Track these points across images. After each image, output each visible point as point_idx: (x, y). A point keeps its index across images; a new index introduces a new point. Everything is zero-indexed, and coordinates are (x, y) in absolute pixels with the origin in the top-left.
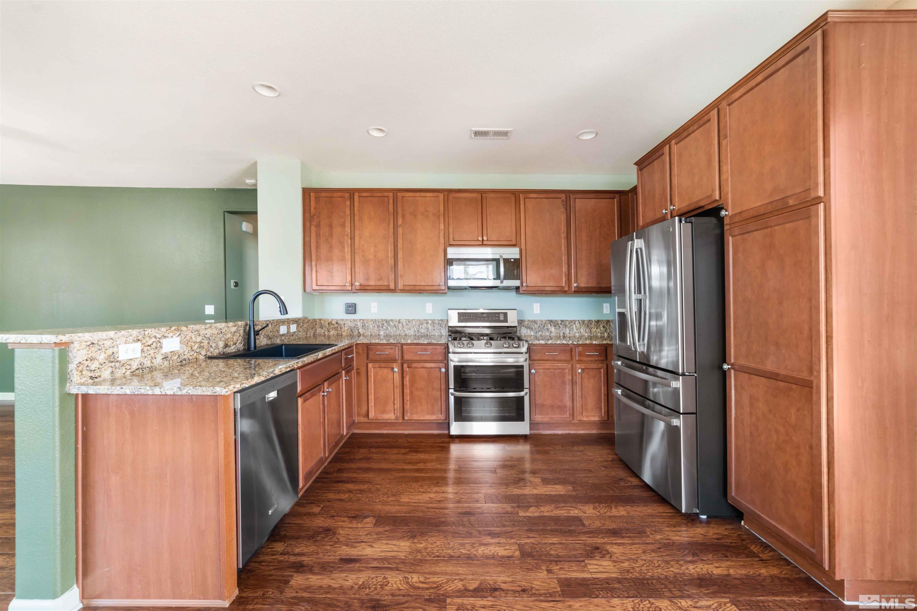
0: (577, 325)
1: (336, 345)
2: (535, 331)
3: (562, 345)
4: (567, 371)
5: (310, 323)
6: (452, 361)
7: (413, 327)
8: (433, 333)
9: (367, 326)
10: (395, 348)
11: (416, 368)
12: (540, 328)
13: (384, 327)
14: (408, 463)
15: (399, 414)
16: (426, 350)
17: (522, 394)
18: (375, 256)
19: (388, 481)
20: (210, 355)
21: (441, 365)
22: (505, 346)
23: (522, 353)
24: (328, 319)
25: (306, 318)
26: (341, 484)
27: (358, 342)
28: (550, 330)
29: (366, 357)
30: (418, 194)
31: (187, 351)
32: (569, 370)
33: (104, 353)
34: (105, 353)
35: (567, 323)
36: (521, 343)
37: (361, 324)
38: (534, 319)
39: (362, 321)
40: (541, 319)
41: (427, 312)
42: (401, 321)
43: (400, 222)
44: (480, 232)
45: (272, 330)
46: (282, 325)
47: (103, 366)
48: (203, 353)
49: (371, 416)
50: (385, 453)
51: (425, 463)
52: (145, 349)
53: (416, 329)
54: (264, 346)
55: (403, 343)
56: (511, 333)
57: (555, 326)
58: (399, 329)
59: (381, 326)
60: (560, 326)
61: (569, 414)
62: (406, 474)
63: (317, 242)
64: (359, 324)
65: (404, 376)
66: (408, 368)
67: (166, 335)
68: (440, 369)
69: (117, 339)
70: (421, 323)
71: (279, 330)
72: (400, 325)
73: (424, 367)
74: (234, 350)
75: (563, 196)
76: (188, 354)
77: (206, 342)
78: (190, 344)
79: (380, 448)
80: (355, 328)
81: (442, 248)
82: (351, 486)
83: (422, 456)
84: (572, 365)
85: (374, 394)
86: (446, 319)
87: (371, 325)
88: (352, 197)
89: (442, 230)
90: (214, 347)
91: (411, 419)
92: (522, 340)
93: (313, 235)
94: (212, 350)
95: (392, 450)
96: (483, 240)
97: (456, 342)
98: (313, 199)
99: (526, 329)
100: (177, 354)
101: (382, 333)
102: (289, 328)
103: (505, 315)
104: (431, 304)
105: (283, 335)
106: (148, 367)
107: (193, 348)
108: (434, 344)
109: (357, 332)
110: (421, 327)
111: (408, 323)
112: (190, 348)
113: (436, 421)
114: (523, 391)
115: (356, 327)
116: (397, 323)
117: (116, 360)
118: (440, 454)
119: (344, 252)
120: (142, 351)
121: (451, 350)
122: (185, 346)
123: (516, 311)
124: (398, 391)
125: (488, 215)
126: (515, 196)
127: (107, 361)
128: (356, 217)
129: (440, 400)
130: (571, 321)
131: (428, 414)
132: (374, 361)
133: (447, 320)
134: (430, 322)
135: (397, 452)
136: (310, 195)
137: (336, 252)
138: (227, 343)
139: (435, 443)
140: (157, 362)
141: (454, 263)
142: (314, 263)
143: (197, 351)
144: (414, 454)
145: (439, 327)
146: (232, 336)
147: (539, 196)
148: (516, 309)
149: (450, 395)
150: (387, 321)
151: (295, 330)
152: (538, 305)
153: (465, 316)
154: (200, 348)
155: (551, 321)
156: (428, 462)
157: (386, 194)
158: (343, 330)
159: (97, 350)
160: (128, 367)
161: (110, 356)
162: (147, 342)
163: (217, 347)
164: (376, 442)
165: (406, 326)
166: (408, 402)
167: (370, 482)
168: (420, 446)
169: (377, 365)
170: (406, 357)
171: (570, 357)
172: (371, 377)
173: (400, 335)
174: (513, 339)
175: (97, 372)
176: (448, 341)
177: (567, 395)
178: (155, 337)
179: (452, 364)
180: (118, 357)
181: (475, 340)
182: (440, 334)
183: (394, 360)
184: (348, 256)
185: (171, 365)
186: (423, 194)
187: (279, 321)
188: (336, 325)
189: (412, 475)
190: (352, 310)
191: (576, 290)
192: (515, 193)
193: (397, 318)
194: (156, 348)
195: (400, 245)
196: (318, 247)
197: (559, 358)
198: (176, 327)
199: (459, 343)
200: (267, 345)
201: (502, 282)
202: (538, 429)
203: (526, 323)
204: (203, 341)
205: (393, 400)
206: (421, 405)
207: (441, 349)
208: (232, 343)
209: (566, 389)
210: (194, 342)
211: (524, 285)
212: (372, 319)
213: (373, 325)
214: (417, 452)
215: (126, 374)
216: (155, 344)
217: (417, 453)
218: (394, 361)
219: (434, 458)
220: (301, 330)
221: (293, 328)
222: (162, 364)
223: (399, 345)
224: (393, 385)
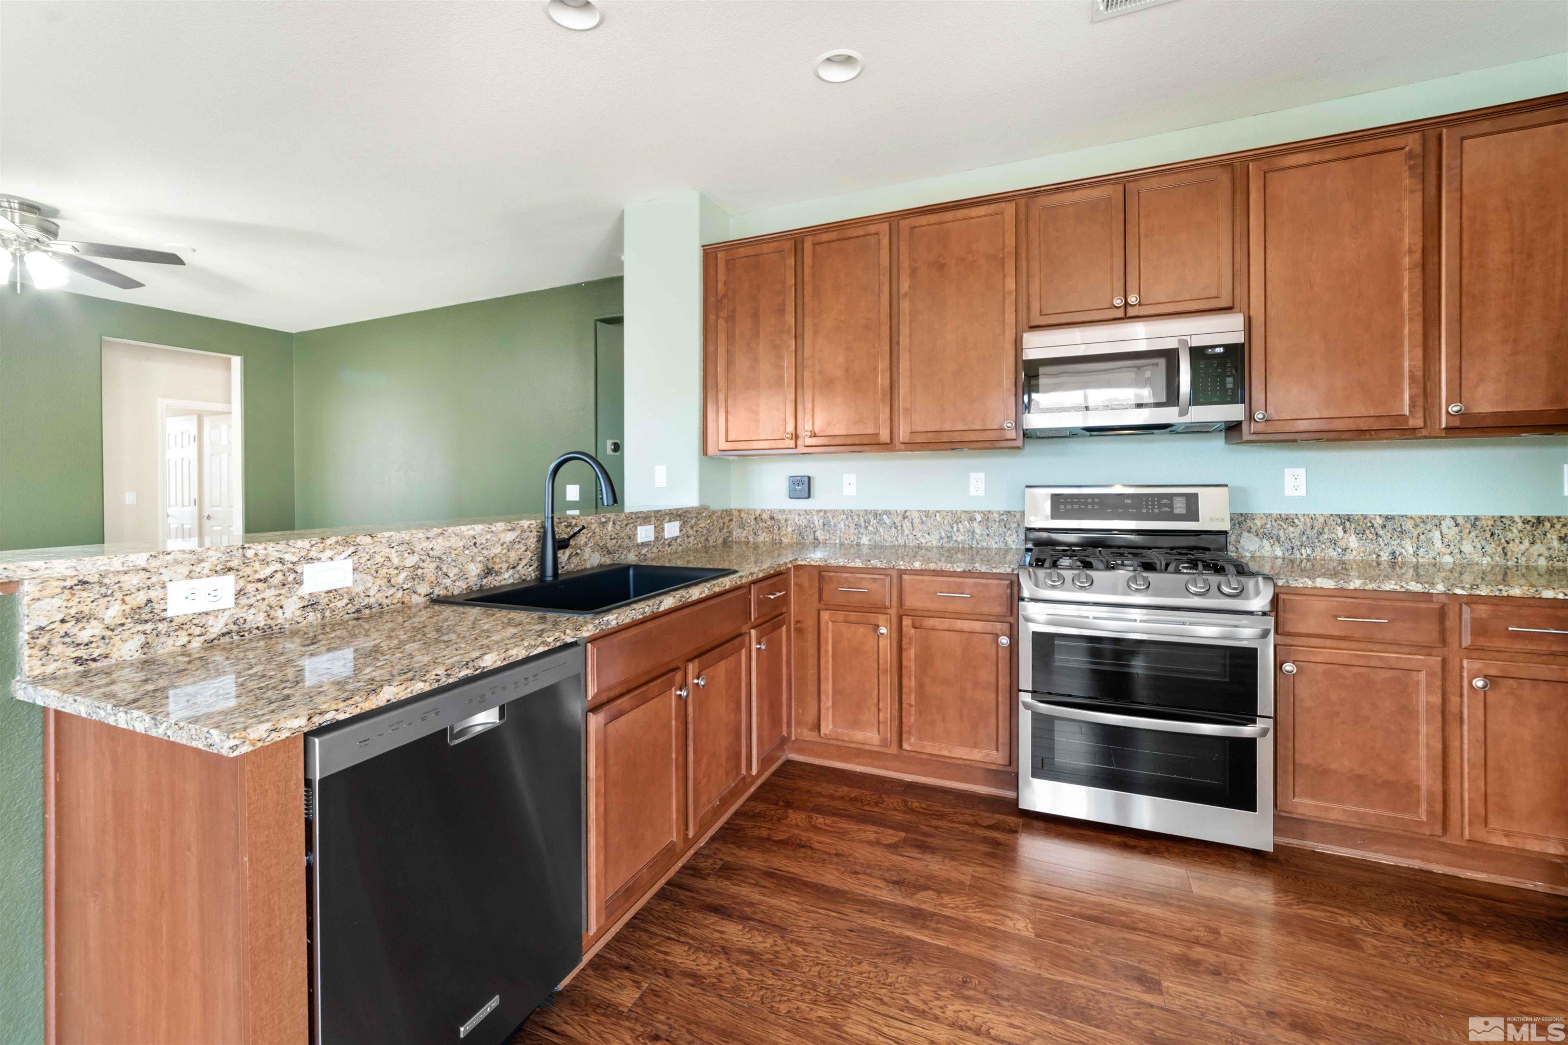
0: (1445, 531)
1: (735, 572)
2: (1288, 545)
3: (1403, 597)
4: (1422, 676)
5: (714, 518)
6: (1027, 620)
7: (937, 528)
8: (985, 544)
9: (832, 524)
10: (884, 580)
11: (935, 629)
12: (1304, 538)
13: (870, 528)
14: (896, 883)
15: (890, 734)
16: (960, 589)
17: (1247, 731)
18: (847, 371)
19: (828, 937)
20: (443, 593)
21: (999, 627)
22: (1193, 589)
23: (1251, 613)
24: (755, 510)
25: (707, 508)
26: (712, 919)
27: (800, 563)
28: (1342, 544)
29: (817, 595)
30: (949, 216)
31: (376, 588)
32: (1430, 674)
33: (119, 602)
34: (124, 601)
35: (1409, 525)
36: (1250, 583)
37: (821, 521)
38: (1283, 512)
39: (822, 514)
40: (1311, 513)
41: (973, 493)
42: (908, 514)
43: (905, 286)
44: (1119, 285)
45: (614, 535)
46: (641, 525)
47: (116, 632)
48: (423, 589)
49: (823, 730)
50: (842, 834)
51: (939, 892)
52: (251, 588)
53: (943, 534)
54: (593, 568)
55: (903, 567)
56: (1208, 549)
57: (1360, 533)
58: (903, 532)
59: (863, 524)
60: (1381, 532)
61: (1430, 813)
62: (878, 924)
63: (728, 351)
64: (817, 521)
65: (904, 646)
66: (915, 628)
67: (313, 554)
68: (997, 636)
69: (162, 570)
70: (956, 518)
71: (635, 535)
72: (907, 524)
73: (954, 628)
74: (511, 581)
75: (1412, 141)
76: (380, 595)
77: (433, 566)
78: (383, 571)
79: (835, 815)
80: (808, 529)
81: (1010, 335)
82: (733, 932)
83: (936, 866)
84: (1444, 661)
85: (833, 681)
86: (1020, 509)
87: (842, 523)
88: (799, 247)
89: (1010, 293)
90: (455, 575)
91: (919, 750)
92: (1253, 574)
93: (722, 338)
94: (448, 582)
95: (863, 827)
96: (1126, 304)
97: (1041, 573)
98: (721, 264)
99: (1256, 539)
100: (345, 595)
101: (865, 540)
102: (659, 530)
103: (1192, 500)
104: (982, 476)
105: (643, 545)
106: (258, 628)
107: (393, 581)
108: (981, 573)
109: (811, 537)
110: (955, 529)
111: (924, 519)
112: (385, 580)
113: (984, 766)
114: (1254, 722)
115: (810, 526)
116: (900, 518)
117: (158, 618)
118: (986, 869)
119: (781, 368)
120: (240, 593)
121: (1026, 593)
122: (370, 578)
123: (1226, 489)
124: (888, 680)
125: (1142, 239)
126: (1233, 173)
127: (130, 620)
128: (806, 287)
129: (994, 716)
130: (1424, 520)
131: (962, 744)
132: (834, 608)
133: (1023, 513)
134: (979, 517)
135: (872, 837)
136: (717, 257)
137: (766, 367)
138: (490, 566)
139: (977, 824)
140: (286, 616)
141: (1042, 370)
142: (721, 396)
143: (405, 587)
144: (915, 853)
145: (1002, 530)
146: (505, 551)
147: (1317, 158)
148: (1226, 486)
149: (1021, 707)
150: (876, 514)
151: (677, 533)
152: (1302, 472)
153: (1072, 503)
154: (414, 579)
155: (1345, 520)
156: (949, 892)
157: (872, 229)
158: (784, 532)
159: (97, 596)
160: (198, 631)
161: (140, 608)
162: (256, 572)
163: (462, 575)
164: (831, 797)
165: (920, 527)
166: (913, 709)
167: (781, 930)
168: (936, 828)
169: (841, 616)
170: (911, 601)
171: (1435, 635)
172: (827, 643)
173: (905, 546)
174: (1219, 570)
175: (98, 647)
176: (1022, 566)
177: (1423, 752)
178: (281, 561)
179: (1027, 630)
180: (165, 610)
181: (1097, 570)
182: (1002, 545)
183: (881, 609)
184: (788, 375)
185: (327, 620)
186: (960, 213)
187: (634, 516)
188: (770, 522)
189: (897, 931)
190: (801, 490)
191: (1457, 423)
192: (1232, 164)
193: (901, 508)
194: (284, 585)
195: (904, 341)
196: (730, 362)
197: (1389, 635)
198: (340, 538)
199: (1050, 576)
200: (600, 566)
201: (1183, 413)
202: (1303, 837)
203: (1259, 523)
204: (421, 564)
205: (876, 700)
206: (944, 721)
207: (998, 589)
208: (505, 566)
209: (1417, 733)
210: (397, 568)
211: (1259, 416)
212: (845, 509)
213: (847, 523)
214: (923, 847)
215: (189, 646)
216: (279, 576)
217: (924, 852)
218: (883, 611)
219: (967, 880)
220: (691, 532)
221: (672, 529)
222: (300, 619)
223: (894, 574)
224: (876, 666)
